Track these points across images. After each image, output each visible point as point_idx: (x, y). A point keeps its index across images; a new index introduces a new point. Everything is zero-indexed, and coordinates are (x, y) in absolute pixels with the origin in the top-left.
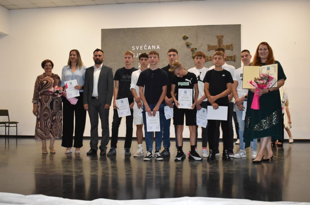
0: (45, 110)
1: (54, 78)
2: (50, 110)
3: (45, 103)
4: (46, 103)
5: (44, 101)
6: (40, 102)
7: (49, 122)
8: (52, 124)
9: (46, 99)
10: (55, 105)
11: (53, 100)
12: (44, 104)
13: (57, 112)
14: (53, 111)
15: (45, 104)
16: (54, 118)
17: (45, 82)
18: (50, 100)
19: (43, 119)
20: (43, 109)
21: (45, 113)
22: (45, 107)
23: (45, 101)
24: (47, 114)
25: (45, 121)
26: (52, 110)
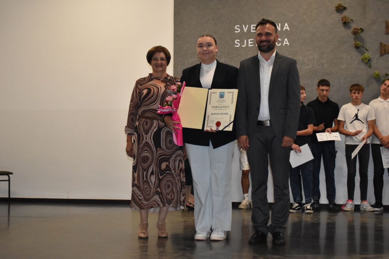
0: (144, 149)
1: (168, 83)
2: (154, 150)
3: (144, 134)
4: (146, 134)
5: (142, 129)
6: (136, 133)
7: (152, 173)
8: (161, 177)
9: (146, 127)
10: (164, 138)
11: (160, 129)
12: (143, 136)
13: (173, 153)
14: (160, 152)
15: (145, 136)
16: (164, 166)
17: (145, 92)
18: (154, 129)
19: (141, 166)
20: (142, 146)
21: (146, 154)
22: (144, 142)
23: (144, 130)
24: (147, 156)
25: (145, 171)
26: (158, 149)
